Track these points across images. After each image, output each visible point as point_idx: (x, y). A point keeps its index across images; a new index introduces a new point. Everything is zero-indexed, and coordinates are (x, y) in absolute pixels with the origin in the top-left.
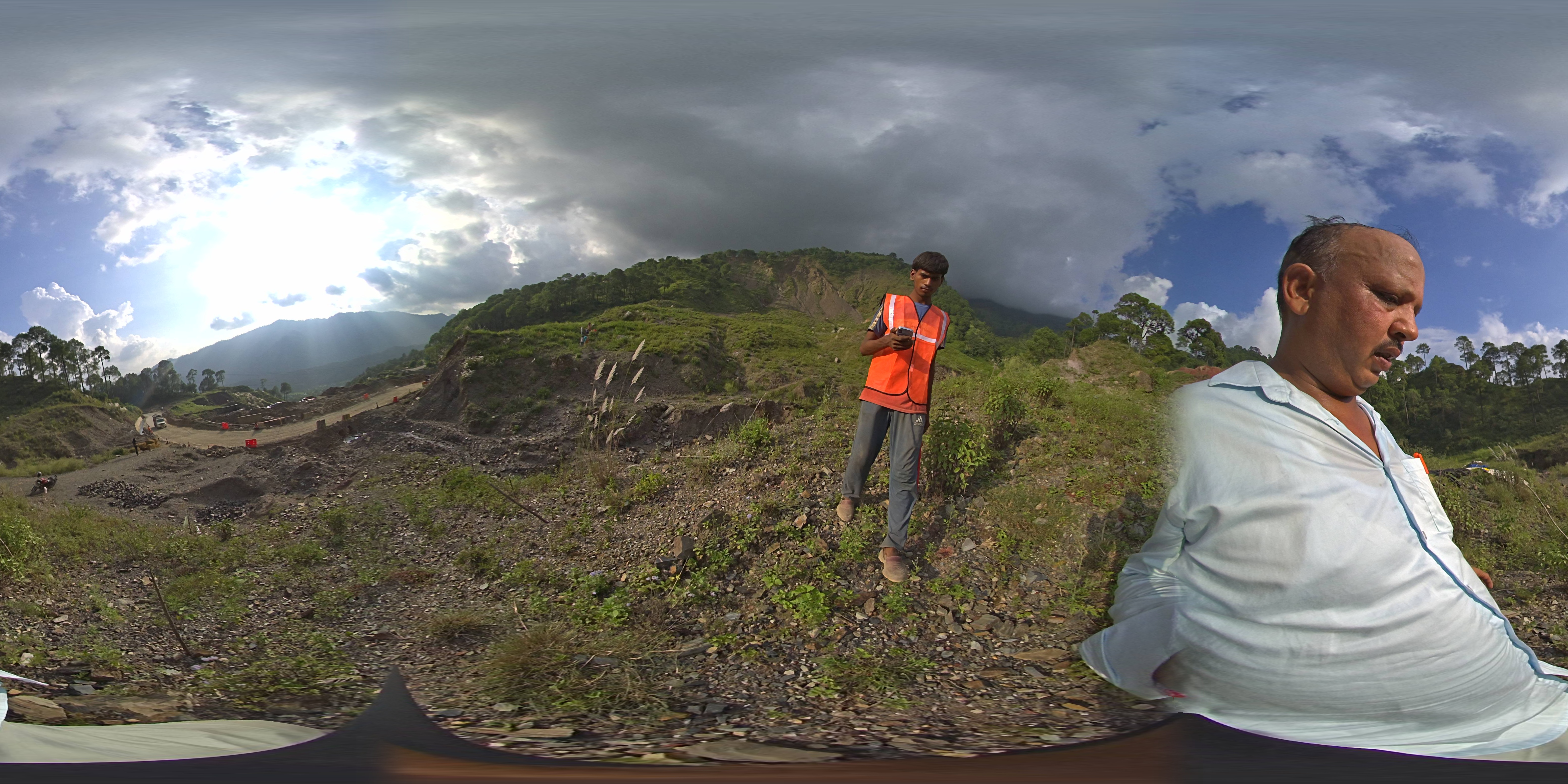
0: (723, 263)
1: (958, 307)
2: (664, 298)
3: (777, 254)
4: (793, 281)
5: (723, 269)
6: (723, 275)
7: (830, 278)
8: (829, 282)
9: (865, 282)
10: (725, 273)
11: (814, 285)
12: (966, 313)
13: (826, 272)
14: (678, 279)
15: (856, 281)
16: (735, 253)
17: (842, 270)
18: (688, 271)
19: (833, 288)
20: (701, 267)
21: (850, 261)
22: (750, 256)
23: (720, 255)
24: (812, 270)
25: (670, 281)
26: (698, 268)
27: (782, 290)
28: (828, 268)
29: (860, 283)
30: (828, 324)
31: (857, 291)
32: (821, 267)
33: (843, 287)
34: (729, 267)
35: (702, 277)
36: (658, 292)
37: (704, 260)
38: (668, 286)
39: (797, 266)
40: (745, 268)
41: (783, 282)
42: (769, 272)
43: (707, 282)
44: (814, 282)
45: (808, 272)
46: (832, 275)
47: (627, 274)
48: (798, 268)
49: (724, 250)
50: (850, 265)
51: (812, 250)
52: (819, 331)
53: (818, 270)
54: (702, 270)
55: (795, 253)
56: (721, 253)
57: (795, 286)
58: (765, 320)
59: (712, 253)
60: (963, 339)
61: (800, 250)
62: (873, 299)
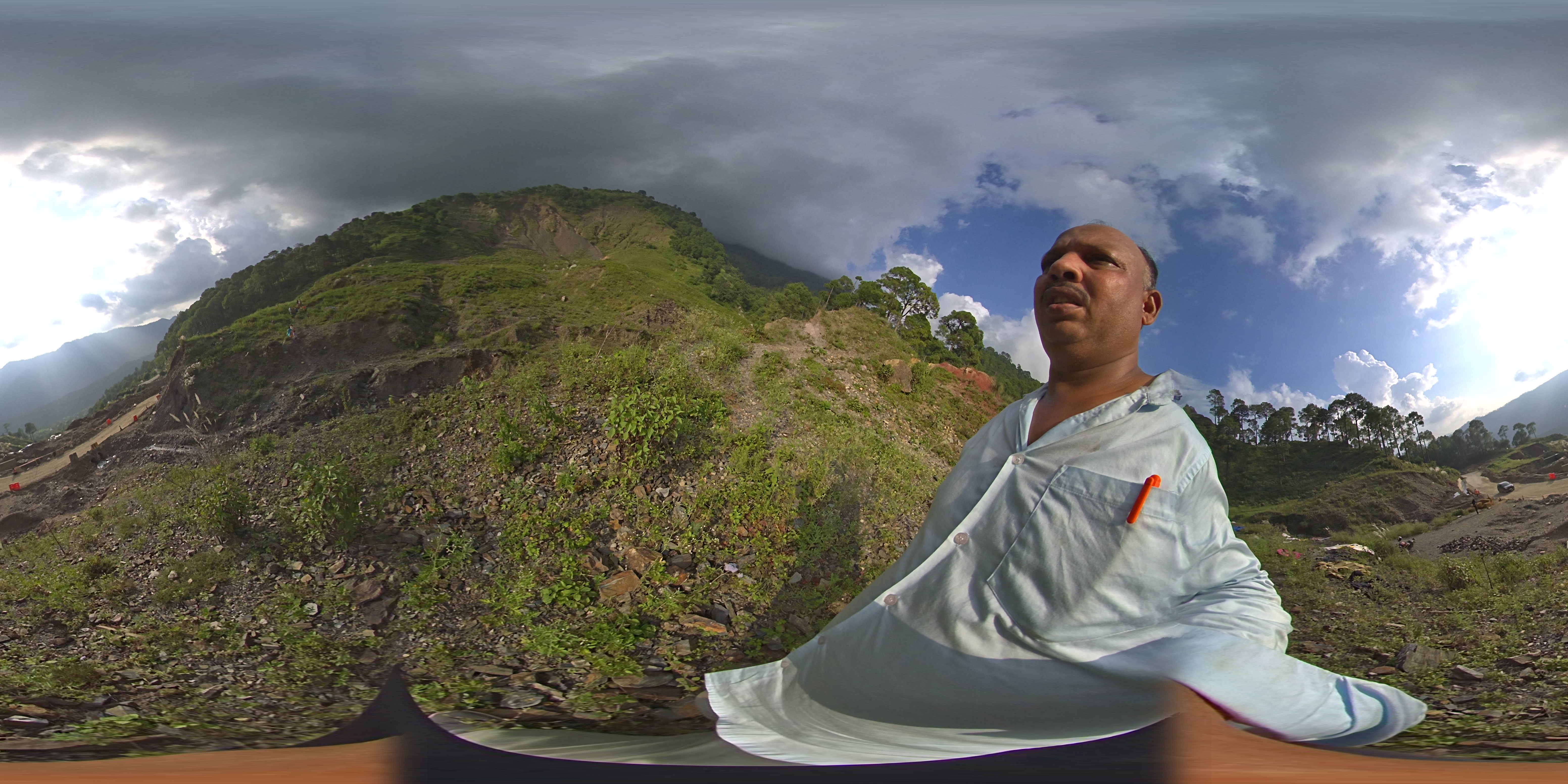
0: (438, 210)
1: (710, 250)
2: (378, 255)
3: (501, 194)
4: (521, 219)
5: (439, 215)
6: (440, 221)
7: (565, 215)
8: (565, 219)
9: (606, 218)
10: (442, 219)
11: (546, 223)
12: (719, 257)
13: (560, 210)
14: (390, 232)
15: (596, 217)
16: (450, 198)
17: (579, 207)
18: (399, 224)
19: (569, 224)
20: (414, 217)
21: (590, 197)
22: (469, 199)
23: (433, 203)
24: (543, 209)
25: (381, 237)
26: (411, 219)
27: (510, 230)
28: (562, 205)
29: (601, 220)
30: (563, 261)
31: (596, 228)
32: (553, 204)
33: (581, 224)
34: (445, 214)
35: (417, 227)
36: (369, 250)
37: (416, 209)
38: (379, 242)
39: (526, 205)
40: (465, 212)
41: (510, 221)
42: (493, 213)
43: (423, 231)
44: (547, 219)
45: (539, 210)
46: (567, 211)
47: (333, 239)
48: (527, 207)
49: (437, 197)
50: (589, 202)
51: (542, 188)
52: (552, 268)
53: (551, 208)
54: (416, 220)
55: (523, 191)
56: (434, 200)
57: (525, 225)
58: (491, 262)
59: (424, 201)
60: (711, 283)
61: (528, 189)
62: (614, 236)
